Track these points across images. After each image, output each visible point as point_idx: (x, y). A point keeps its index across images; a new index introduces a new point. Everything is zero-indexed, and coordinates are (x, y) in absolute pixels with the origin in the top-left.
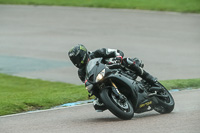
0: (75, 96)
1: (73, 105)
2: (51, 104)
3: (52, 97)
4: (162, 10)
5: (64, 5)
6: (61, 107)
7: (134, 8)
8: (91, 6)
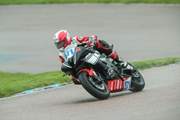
2: (12, 92)
3: (12, 86)
5: (19, 4)
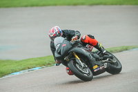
0: (19, 67)
1: (18, 73)
2: (3, 74)
3: (3, 69)
4: (75, 5)
6: (9, 76)
7: (56, 5)
8: (26, 6)
